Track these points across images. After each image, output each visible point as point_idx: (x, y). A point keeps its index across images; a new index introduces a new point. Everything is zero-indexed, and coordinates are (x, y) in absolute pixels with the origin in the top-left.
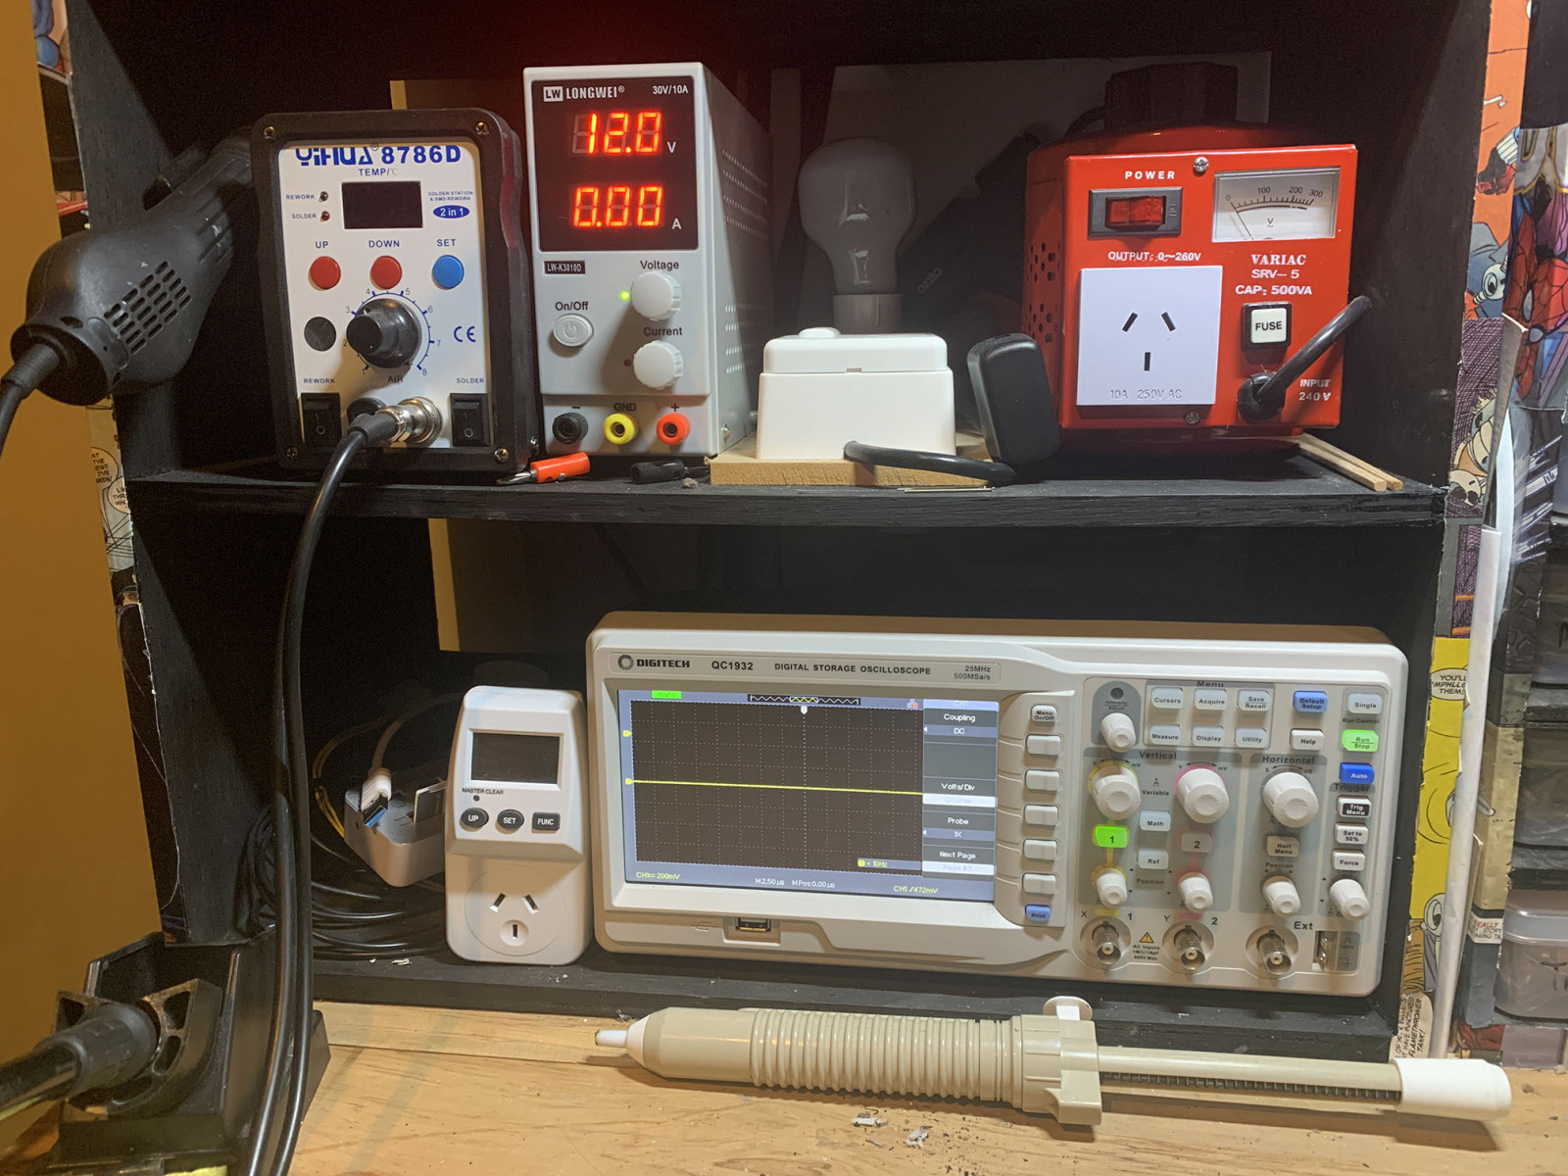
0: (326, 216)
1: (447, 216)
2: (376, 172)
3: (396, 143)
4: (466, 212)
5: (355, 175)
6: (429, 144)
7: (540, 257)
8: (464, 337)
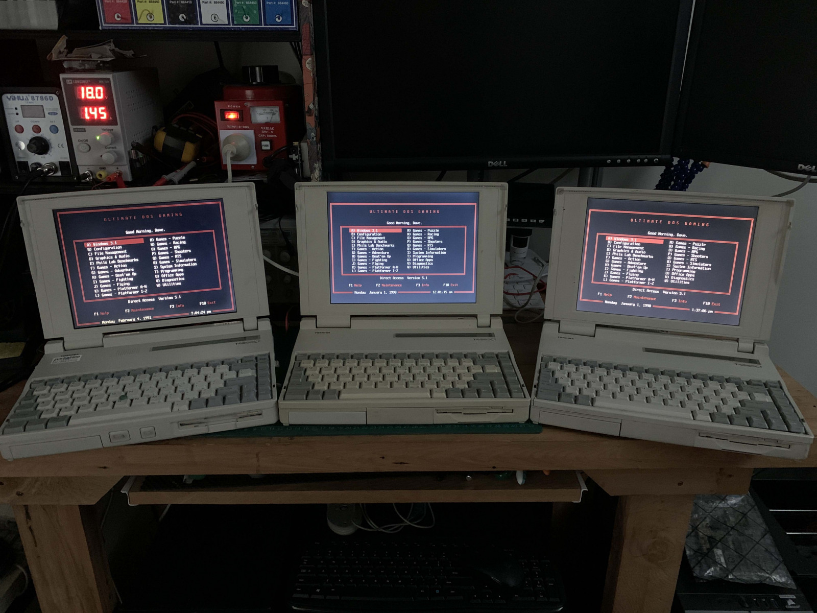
0: (17, 114)
1: (52, 115)
2: (30, 103)
3: (35, 95)
4: (57, 114)
5: (24, 103)
6: (44, 95)
7: (71, 127)
8: (61, 147)
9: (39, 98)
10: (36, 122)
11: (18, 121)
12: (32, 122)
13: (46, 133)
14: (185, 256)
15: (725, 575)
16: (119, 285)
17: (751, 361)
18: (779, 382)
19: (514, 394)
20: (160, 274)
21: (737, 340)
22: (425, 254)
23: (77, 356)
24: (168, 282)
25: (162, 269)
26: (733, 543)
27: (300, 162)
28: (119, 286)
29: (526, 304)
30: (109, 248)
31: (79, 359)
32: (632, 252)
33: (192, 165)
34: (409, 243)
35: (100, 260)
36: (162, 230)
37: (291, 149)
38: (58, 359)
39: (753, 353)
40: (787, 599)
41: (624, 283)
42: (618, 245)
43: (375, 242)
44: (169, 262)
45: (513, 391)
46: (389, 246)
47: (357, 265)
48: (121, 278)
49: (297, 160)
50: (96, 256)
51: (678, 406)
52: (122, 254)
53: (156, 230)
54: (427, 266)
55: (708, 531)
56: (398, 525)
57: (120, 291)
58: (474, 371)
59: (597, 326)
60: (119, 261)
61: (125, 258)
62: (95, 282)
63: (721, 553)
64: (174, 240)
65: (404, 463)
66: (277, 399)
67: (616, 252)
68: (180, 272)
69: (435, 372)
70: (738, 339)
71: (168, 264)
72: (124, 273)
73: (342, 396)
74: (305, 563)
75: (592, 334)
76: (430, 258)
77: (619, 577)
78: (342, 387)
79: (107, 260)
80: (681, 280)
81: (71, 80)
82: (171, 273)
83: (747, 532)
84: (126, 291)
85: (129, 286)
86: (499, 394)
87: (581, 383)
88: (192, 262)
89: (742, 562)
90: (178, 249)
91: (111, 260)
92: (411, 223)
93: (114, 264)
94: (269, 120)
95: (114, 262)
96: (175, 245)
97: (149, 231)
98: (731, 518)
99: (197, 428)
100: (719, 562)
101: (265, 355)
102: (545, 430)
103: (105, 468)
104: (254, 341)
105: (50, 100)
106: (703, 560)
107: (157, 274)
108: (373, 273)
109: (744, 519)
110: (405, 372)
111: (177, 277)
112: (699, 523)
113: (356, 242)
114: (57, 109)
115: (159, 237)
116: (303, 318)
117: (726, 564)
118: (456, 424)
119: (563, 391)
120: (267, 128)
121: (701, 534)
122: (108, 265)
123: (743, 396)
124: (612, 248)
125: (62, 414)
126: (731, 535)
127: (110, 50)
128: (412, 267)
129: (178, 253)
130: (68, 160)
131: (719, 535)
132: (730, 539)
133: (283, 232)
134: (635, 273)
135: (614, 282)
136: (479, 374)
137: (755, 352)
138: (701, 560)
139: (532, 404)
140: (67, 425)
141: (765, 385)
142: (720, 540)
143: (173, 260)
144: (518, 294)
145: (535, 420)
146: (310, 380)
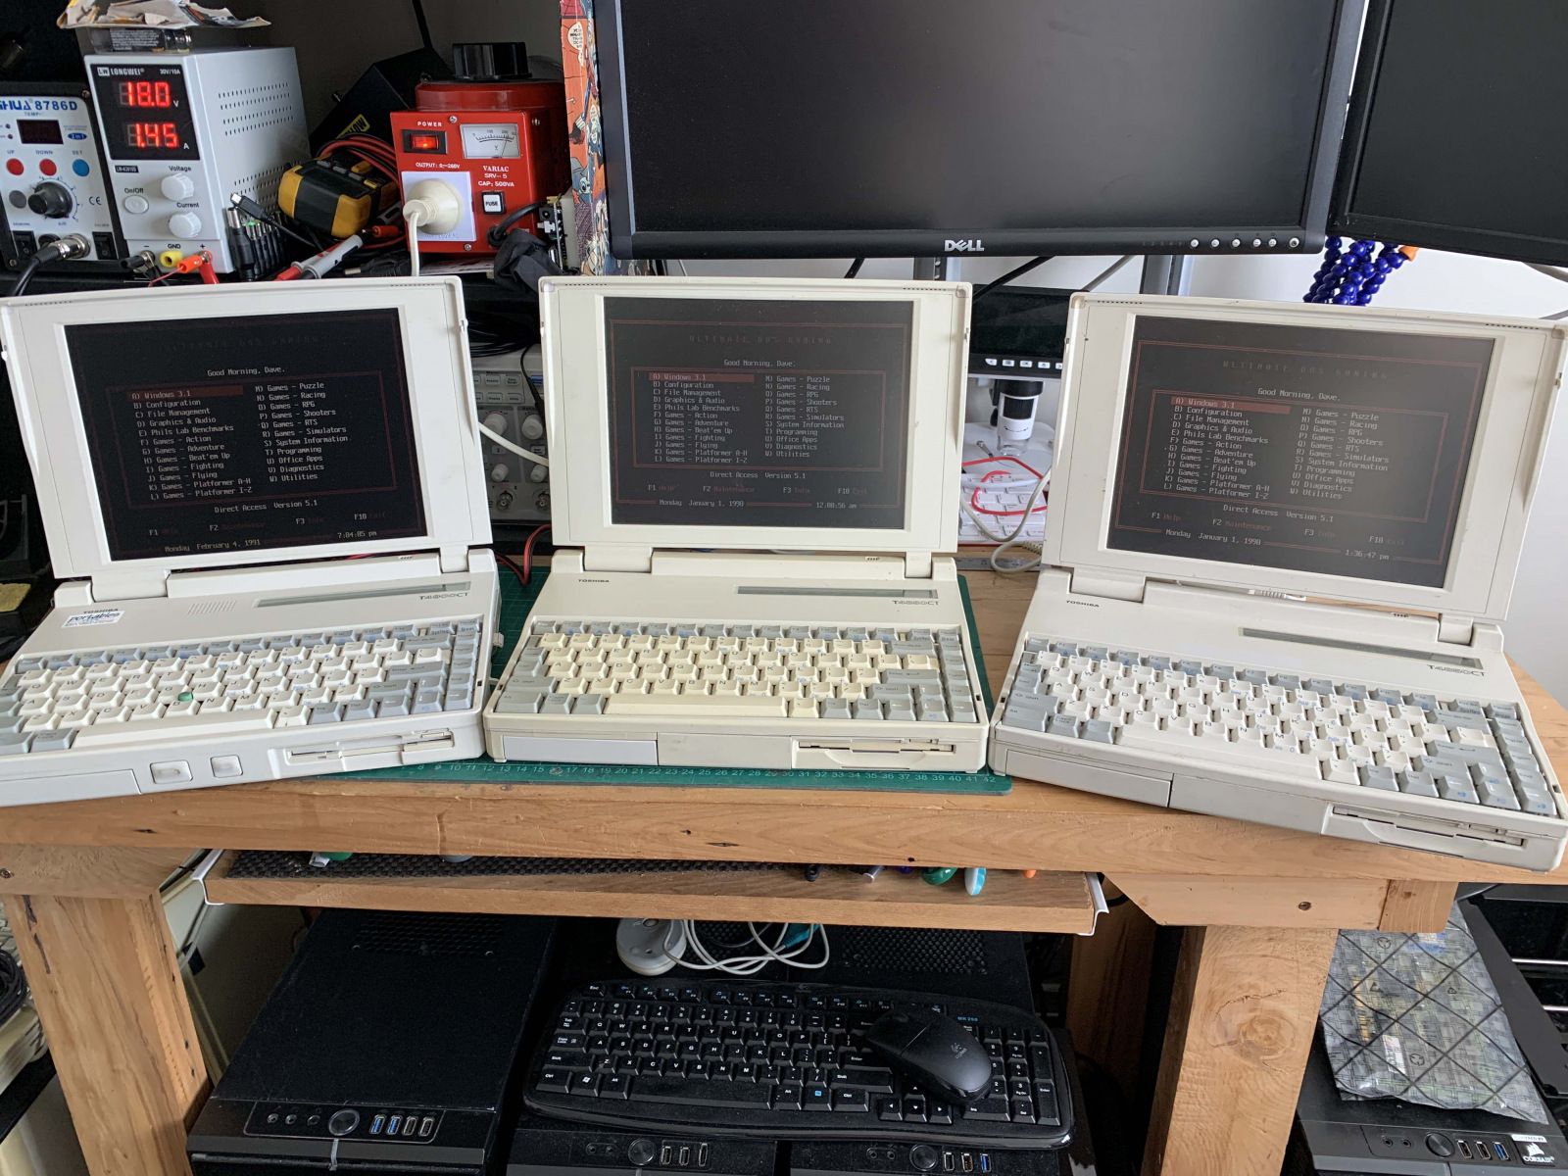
0: (10, 137)
1: (75, 138)
2: (33, 114)
3: (41, 99)
4: (85, 137)
5: (23, 116)
6: (59, 100)
7: (112, 164)
8: (95, 202)
9: (51, 106)
10: (46, 152)
11: (13, 152)
12: (38, 152)
13: (65, 176)
14: (323, 422)
15: (1403, 1088)
16: (196, 476)
17: (1466, 662)
18: (1517, 706)
19: (956, 715)
20: (276, 457)
21: (1439, 618)
22: (801, 428)
23: (115, 612)
24: (293, 473)
25: (280, 447)
26: (1425, 1027)
27: (559, 238)
28: (196, 479)
29: (1015, 534)
30: (176, 404)
31: (116, 619)
32: (1225, 429)
33: (355, 242)
34: (769, 404)
35: (158, 428)
36: (278, 369)
37: (541, 211)
38: (77, 619)
39: (1469, 644)
40: (1529, 1143)
41: (1206, 493)
42: (1195, 415)
43: (700, 401)
44: (293, 433)
45: (954, 707)
46: (728, 409)
47: (664, 448)
48: (200, 462)
49: (553, 233)
50: (150, 419)
51: (1292, 750)
52: (202, 416)
53: (267, 370)
54: (806, 451)
55: (1375, 999)
56: (755, 959)
57: (198, 488)
58: (882, 666)
59: (1148, 579)
60: (195, 430)
61: (204, 424)
62: (150, 470)
63: (1398, 1045)
64: (303, 390)
65: (729, 845)
66: (480, 709)
67: (1192, 430)
68: (316, 454)
69: (804, 665)
70: (1440, 615)
71: (293, 438)
72: (205, 452)
73: (611, 708)
74: (566, 1025)
75: (1137, 595)
76: (812, 436)
77: (1180, 1083)
78: (612, 690)
79: (173, 428)
80: (1325, 491)
81: (107, 69)
82: (297, 455)
83: (1454, 1005)
84: (211, 488)
85: (215, 480)
86: (925, 715)
87: (1097, 696)
88: (337, 435)
89: (1441, 1064)
90: (310, 409)
91: (181, 427)
92: (773, 362)
93: (187, 435)
94: (497, 153)
95: (185, 431)
96: (306, 400)
97: (255, 372)
98: (1424, 975)
99: (323, 761)
100: (1392, 1063)
101: (474, 621)
102: (1015, 789)
103: (149, 831)
104: (457, 592)
105: (72, 109)
106: (1359, 1058)
107: (269, 457)
108: (695, 464)
109: (1451, 978)
110: (744, 664)
111: (309, 463)
112: (1356, 983)
113: (663, 399)
114: (84, 128)
115: (273, 385)
116: (559, 551)
117: (1407, 1066)
118: (838, 771)
119: (1059, 712)
120: (494, 168)
121: (1359, 1004)
122: (174, 436)
123: (1433, 733)
124: (1183, 421)
125: (63, 725)
126: (1421, 1009)
127: (181, 7)
128: (774, 454)
129: (311, 416)
130: (110, 229)
131: (1398, 1007)
132: (1418, 1016)
133: (528, 379)
134: (1229, 473)
135: (1186, 492)
136: (894, 672)
137: (1476, 642)
138: (1356, 1056)
139: (992, 736)
140: (70, 747)
141: (1487, 711)
142: (1399, 1018)
143: (300, 431)
144: (1006, 514)
145: (999, 768)
146: (553, 673)
